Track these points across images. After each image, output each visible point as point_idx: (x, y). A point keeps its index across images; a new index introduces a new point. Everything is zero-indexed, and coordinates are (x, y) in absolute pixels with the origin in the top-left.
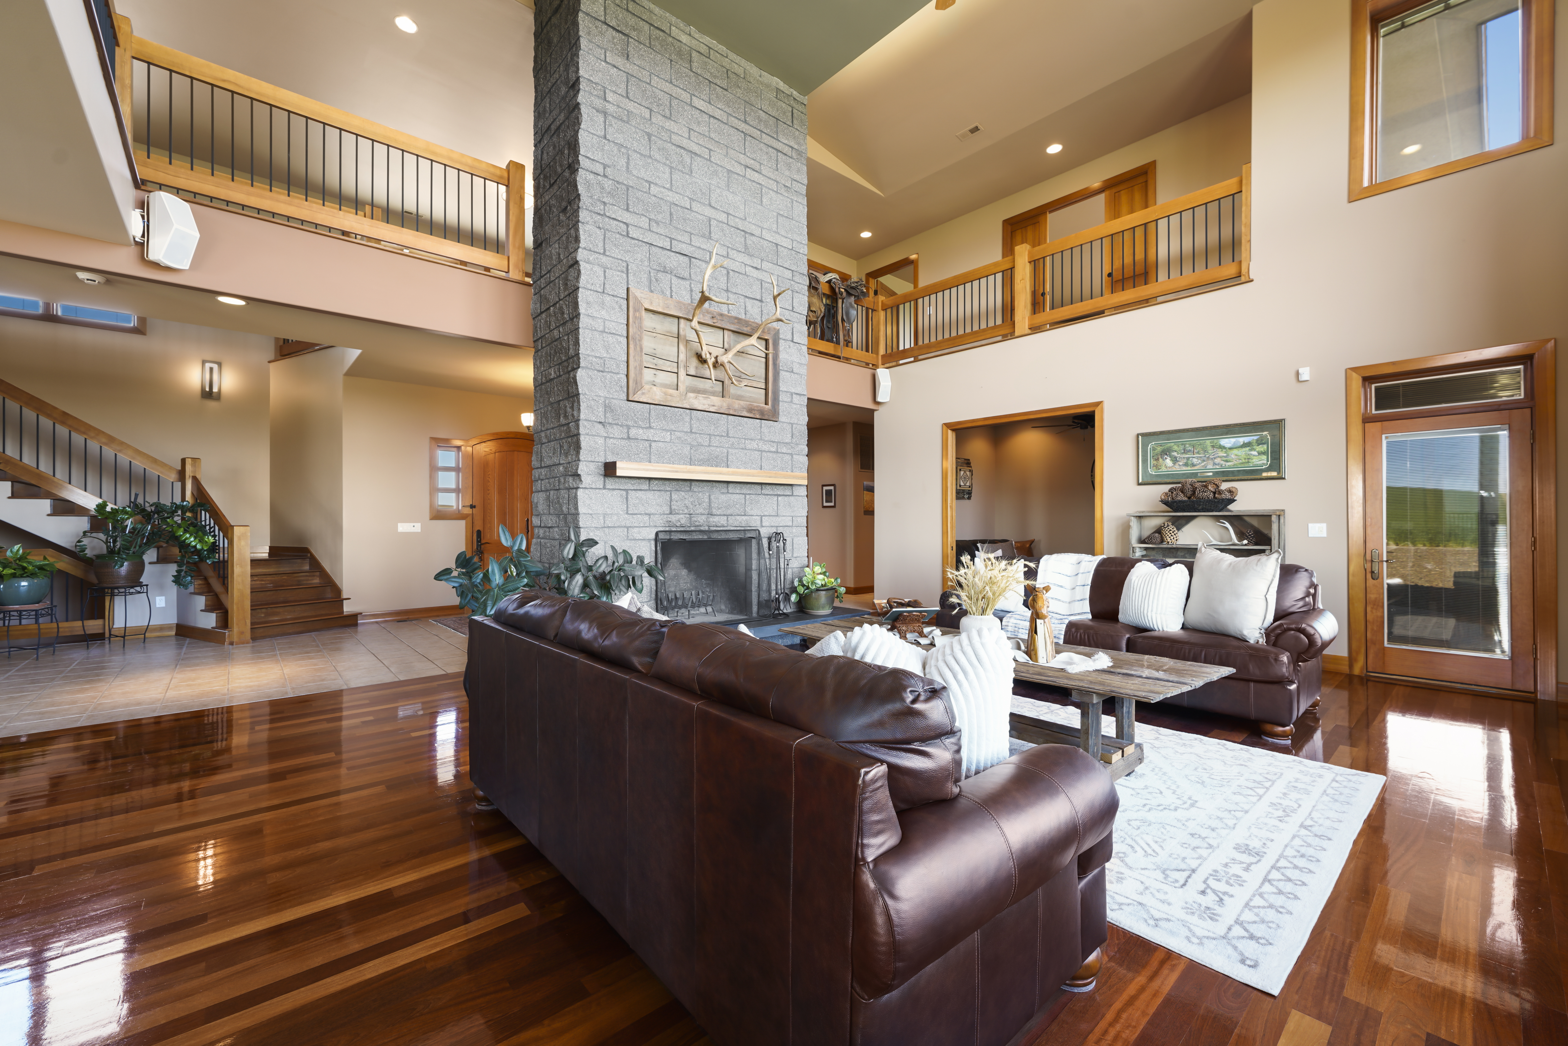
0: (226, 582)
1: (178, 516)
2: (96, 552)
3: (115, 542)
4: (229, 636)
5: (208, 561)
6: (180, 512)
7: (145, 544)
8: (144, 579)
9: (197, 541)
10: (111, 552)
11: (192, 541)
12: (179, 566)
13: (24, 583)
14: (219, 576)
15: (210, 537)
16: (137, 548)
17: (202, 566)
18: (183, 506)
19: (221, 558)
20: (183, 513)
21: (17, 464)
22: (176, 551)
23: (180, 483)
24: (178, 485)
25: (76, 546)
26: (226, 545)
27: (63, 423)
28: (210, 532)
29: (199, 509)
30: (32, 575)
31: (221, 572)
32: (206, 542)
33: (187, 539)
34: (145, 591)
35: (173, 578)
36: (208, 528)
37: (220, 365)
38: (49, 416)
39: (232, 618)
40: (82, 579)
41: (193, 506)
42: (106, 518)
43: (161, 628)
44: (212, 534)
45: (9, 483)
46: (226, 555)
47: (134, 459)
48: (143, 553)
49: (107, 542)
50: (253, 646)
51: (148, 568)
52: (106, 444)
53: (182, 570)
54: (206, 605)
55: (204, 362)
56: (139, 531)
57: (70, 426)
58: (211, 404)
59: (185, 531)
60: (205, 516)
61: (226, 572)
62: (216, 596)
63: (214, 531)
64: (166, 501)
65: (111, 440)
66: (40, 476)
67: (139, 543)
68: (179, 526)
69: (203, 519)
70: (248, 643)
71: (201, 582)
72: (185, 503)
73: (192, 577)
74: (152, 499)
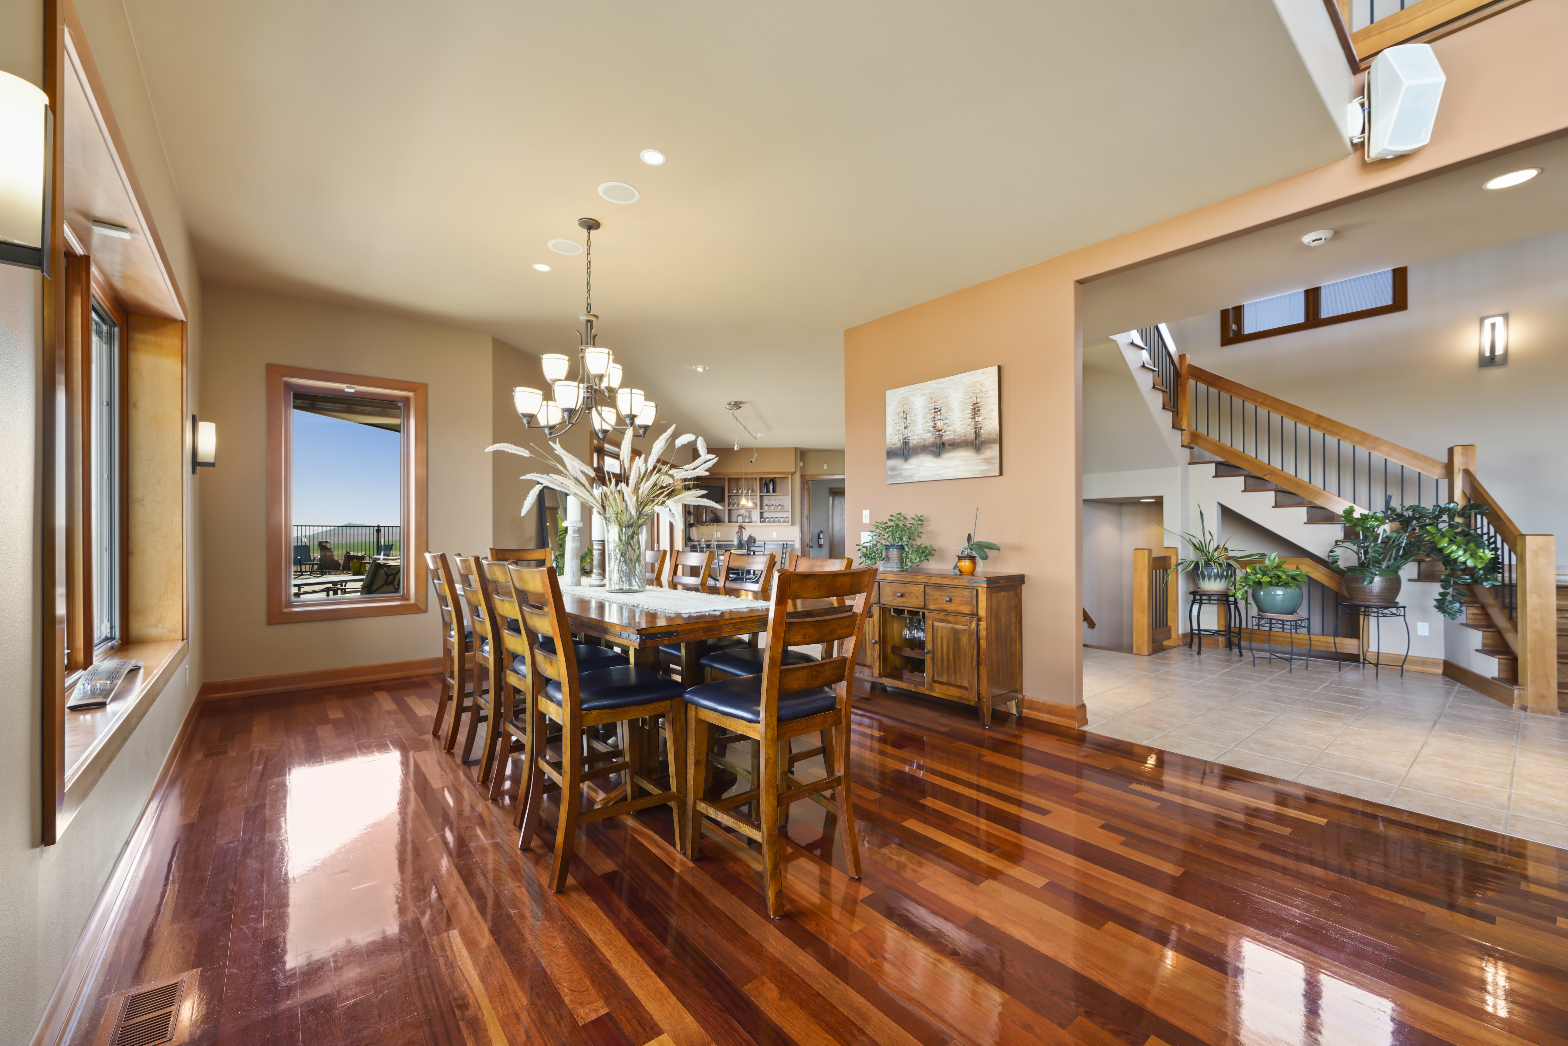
0: (1514, 615)
1: (1444, 521)
2: (1349, 564)
3: (1366, 553)
4: (1520, 696)
5: (1485, 584)
6: (1445, 517)
7: (1402, 556)
8: (1400, 599)
9: (1468, 555)
10: (1362, 564)
11: (1460, 555)
12: (1443, 587)
13: (1280, 592)
14: (1503, 606)
15: (1487, 551)
16: (1392, 561)
17: (1477, 589)
18: (1449, 509)
19: (1507, 581)
20: (1451, 518)
21: (1279, 474)
22: (1441, 567)
23: (1446, 481)
24: (1444, 484)
25: (1329, 556)
26: (1514, 562)
27: (1317, 427)
28: (1490, 544)
29: (1473, 512)
30: (1286, 585)
31: (1507, 600)
32: (1481, 558)
33: (1452, 552)
34: (1402, 614)
35: (1435, 603)
36: (1485, 537)
37: (1506, 316)
38: (1305, 422)
39: (1525, 671)
40: (1337, 593)
41: (1464, 508)
42: (1356, 525)
43: (1424, 662)
44: (1493, 546)
45: (1273, 493)
46: (1514, 576)
47: (1390, 455)
48: (1399, 568)
49: (1358, 553)
50: (1562, 723)
51: (1405, 586)
52: (1359, 443)
53: (1448, 594)
54: (1484, 645)
55: (1482, 320)
56: (1394, 541)
57: (1324, 429)
58: (1494, 373)
59: (1451, 542)
60: (1481, 523)
61: (1514, 601)
62: (1499, 633)
63: (1495, 542)
64: (1428, 504)
65: (1365, 437)
66: (1298, 484)
67: (1394, 555)
68: (1443, 535)
69: (1479, 525)
70: (1552, 714)
71: (1476, 611)
72: (1452, 505)
73: (1461, 603)
74: (1411, 501)
